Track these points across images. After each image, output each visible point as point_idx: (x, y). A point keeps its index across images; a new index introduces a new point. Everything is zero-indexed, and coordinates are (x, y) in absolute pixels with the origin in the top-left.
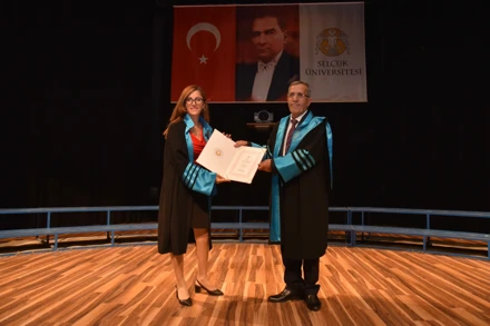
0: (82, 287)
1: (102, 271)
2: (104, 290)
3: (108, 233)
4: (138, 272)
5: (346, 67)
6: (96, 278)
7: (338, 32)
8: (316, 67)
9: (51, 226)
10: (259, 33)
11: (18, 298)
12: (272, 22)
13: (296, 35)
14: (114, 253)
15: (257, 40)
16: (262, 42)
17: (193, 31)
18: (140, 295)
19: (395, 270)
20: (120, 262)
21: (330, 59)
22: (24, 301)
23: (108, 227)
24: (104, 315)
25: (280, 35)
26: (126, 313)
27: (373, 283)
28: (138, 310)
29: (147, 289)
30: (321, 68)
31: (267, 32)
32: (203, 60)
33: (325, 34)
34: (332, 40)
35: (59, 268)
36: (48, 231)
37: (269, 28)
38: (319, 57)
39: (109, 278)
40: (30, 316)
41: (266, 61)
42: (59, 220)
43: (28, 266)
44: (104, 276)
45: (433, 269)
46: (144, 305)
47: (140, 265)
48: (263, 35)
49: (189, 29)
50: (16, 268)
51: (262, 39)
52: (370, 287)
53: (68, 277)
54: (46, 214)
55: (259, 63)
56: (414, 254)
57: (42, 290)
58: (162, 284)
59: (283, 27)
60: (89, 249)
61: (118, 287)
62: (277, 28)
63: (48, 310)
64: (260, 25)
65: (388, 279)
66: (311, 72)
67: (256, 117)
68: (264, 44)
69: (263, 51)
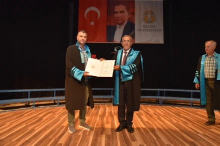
0: (55, 124)
2: (65, 124)
3: (55, 101)
5: (155, 28)
6: (58, 120)
7: (152, 13)
8: (142, 28)
9: (30, 97)
10: (117, 12)
11: (30, 128)
12: (123, 8)
13: (133, 14)
14: (60, 109)
15: (116, 15)
17: (88, 11)
19: (182, 115)
21: (148, 25)
22: (33, 130)
23: (55, 98)
25: (126, 13)
27: (175, 120)
28: (85, 133)
30: (144, 28)
31: (121, 12)
32: (92, 23)
33: (146, 13)
34: (149, 16)
35: (41, 116)
36: (29, 99)
37: (122, 10)
38: (143, 23)
40: (40, 136)
41: (120, 25)
42: (34, 95)
43: (25, 115)
45: (197, 114)
48: (119, 13)
49: (86, 9)
50: (21, 116)
52: (175, 122)
53: (46, 120)
54: (28, 92)
55: (117, 26)
56: (187, 108)
57: (38, 125)
59: (128, 10)
60: (48, 107)
62: (126, 10)
63: (46, 133)
65: (181, 119)
66: (140, 30)
67: (115, 50)
68: (118, 18)
69: (119, 20)
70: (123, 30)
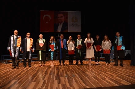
5: (77, 25)
7: (76, 18)
10: (59, 17)
13: (67, 18)
16: (60, 19)
25: (63, 18)
32: (47, 23)
33: (73, 18)
38: (72, 23)
49: (44, 16)
55: (59, 24)
62: (63, 16)
66: (70, 26)
67: (58, 35)
69: (60, 21)
70: (62, 26)
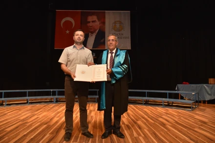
1: (22, 113)
2: (22, 118)
3: (27, 100)
4: (36, 113)
5: (123, 36)
6: (20, 115)
7: (120, 23)
9: (4, 97)
10: (89, 22)
12: (95, 18)
13: (104, 23)
14: (29, 107)
15: (89, 25)
16: (91, 25)
17: (64, 20)
18: (34, 120)
20: (30, 110)
21: (117, 33)
23: (27, 98)
24: (21, 125)
26: (28, 124)
28: (33, 123)
29: (37, 118)
31: (93, 22)
32: (68, 32)
33: (115, 23)
34: (118, 25)
36: (3, 99)
37: (93, 20)
38: (113, 32)
39: (25, 115)
41: (92, 33)
44: (23, 114)
46: (35, 122)
47: (38, 110)
49: (62, 19)
51: (91, 24)
54: (2, 93)
55: (90, 34)
58: (44, 116)
59: (99, 19)
60: (19, 106)
61: (27, 117)
62: (97, 20)
63: (3, 123)
64: (90, 19)
68: (91, 27)
69: (91, 29)
70: (94, 38)
